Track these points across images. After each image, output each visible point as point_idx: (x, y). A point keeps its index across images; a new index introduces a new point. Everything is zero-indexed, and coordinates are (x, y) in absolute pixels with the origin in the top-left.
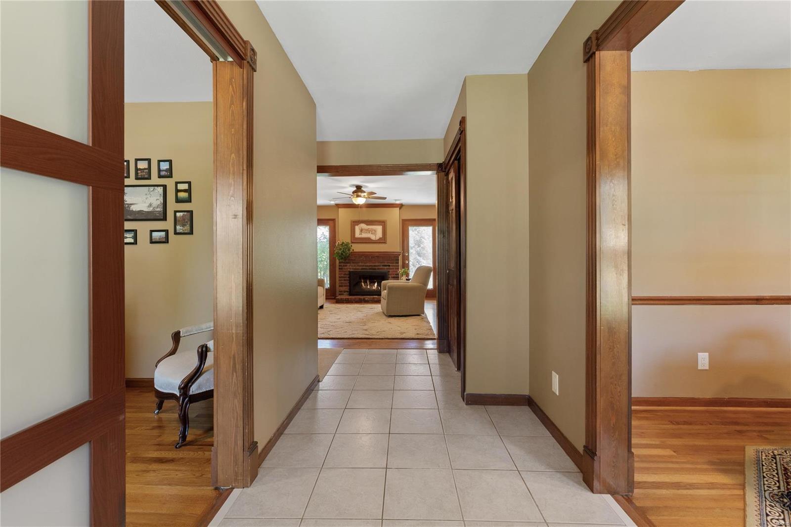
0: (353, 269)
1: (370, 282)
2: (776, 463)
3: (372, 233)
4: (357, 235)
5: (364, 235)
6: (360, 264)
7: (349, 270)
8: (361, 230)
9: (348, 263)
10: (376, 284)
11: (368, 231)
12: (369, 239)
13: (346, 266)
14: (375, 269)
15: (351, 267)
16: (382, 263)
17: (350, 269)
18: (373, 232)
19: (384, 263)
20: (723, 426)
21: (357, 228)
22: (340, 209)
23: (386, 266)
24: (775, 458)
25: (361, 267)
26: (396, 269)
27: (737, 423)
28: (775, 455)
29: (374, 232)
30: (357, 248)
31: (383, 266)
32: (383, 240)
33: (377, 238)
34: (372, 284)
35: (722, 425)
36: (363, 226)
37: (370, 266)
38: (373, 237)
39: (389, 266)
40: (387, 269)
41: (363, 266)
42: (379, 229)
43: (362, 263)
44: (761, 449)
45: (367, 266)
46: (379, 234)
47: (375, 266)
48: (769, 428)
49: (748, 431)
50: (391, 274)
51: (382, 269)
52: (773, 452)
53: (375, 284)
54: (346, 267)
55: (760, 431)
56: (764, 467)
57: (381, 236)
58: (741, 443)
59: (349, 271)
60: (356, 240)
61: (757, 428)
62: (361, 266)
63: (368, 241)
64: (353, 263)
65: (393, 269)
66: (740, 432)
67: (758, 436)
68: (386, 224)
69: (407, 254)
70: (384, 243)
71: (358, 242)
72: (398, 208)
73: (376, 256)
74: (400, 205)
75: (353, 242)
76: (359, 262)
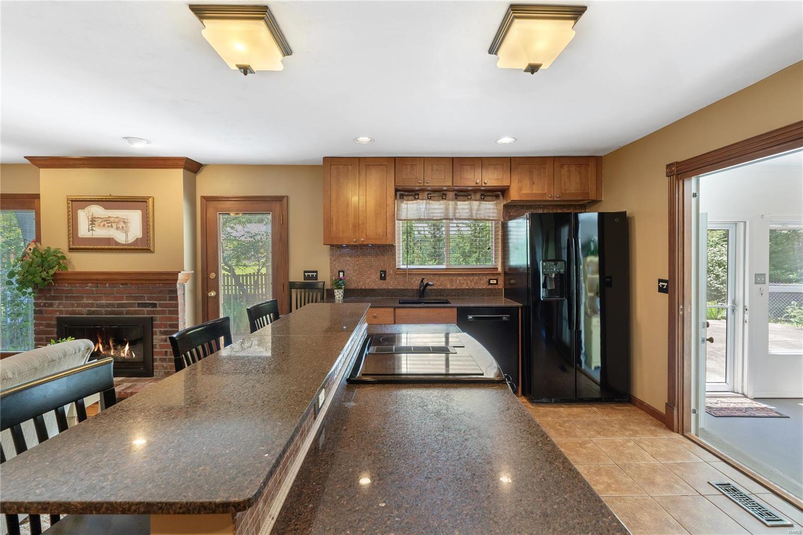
0: (67, 312)
1: (114, 341)
3: (117, 228)
4: (84, 231)
5: (100, 232)
6: (85, 301)
7: (58, 315)
8: (93, 221)
9: (55, 298)
10: (127, 347)
11: (108, 222)
12: (109, 240)
13: (51, 305)
14: (121, 313)
15: (61, 308)
16: (136, 298)
17: (61, 312)
18: (121, 225)
19: (142, 298)
21: (83, 216)
22: (41, 169)
23: (145, 305)
25: (85, 310)
26: (170, 312)
29: (123, 225)
30: (83, 263)
31: (139, 305)
32: (143, 246)
33: (131, 239)
34: (119, 347)
36: (97, 210)
37: (108, 305)
38: (120, 238)
39: (154, 305)
40: (149, 312)
41: (92, 305)
42: (134, 217)
43: (88, 298)
45: (102, 306)
46: (135, 231)
47: (120, 306)
50: (160, 326)
51: (135, 312)
53: (125, 347)
54: (50, 309)
57: (140, 236)
59: (58, 319)
60: (79, 246)
62: (86, 306)
63: (108, 246)
64: (67, 297)
65: (163, 312)
68: (151, 207)
69: (213, 275)
70: (148, 250)
71: (88, 249)
72: (182, 170)
73: (122, 282)
74: (183, 163)
75: (71, 250)
76: (81, 298)
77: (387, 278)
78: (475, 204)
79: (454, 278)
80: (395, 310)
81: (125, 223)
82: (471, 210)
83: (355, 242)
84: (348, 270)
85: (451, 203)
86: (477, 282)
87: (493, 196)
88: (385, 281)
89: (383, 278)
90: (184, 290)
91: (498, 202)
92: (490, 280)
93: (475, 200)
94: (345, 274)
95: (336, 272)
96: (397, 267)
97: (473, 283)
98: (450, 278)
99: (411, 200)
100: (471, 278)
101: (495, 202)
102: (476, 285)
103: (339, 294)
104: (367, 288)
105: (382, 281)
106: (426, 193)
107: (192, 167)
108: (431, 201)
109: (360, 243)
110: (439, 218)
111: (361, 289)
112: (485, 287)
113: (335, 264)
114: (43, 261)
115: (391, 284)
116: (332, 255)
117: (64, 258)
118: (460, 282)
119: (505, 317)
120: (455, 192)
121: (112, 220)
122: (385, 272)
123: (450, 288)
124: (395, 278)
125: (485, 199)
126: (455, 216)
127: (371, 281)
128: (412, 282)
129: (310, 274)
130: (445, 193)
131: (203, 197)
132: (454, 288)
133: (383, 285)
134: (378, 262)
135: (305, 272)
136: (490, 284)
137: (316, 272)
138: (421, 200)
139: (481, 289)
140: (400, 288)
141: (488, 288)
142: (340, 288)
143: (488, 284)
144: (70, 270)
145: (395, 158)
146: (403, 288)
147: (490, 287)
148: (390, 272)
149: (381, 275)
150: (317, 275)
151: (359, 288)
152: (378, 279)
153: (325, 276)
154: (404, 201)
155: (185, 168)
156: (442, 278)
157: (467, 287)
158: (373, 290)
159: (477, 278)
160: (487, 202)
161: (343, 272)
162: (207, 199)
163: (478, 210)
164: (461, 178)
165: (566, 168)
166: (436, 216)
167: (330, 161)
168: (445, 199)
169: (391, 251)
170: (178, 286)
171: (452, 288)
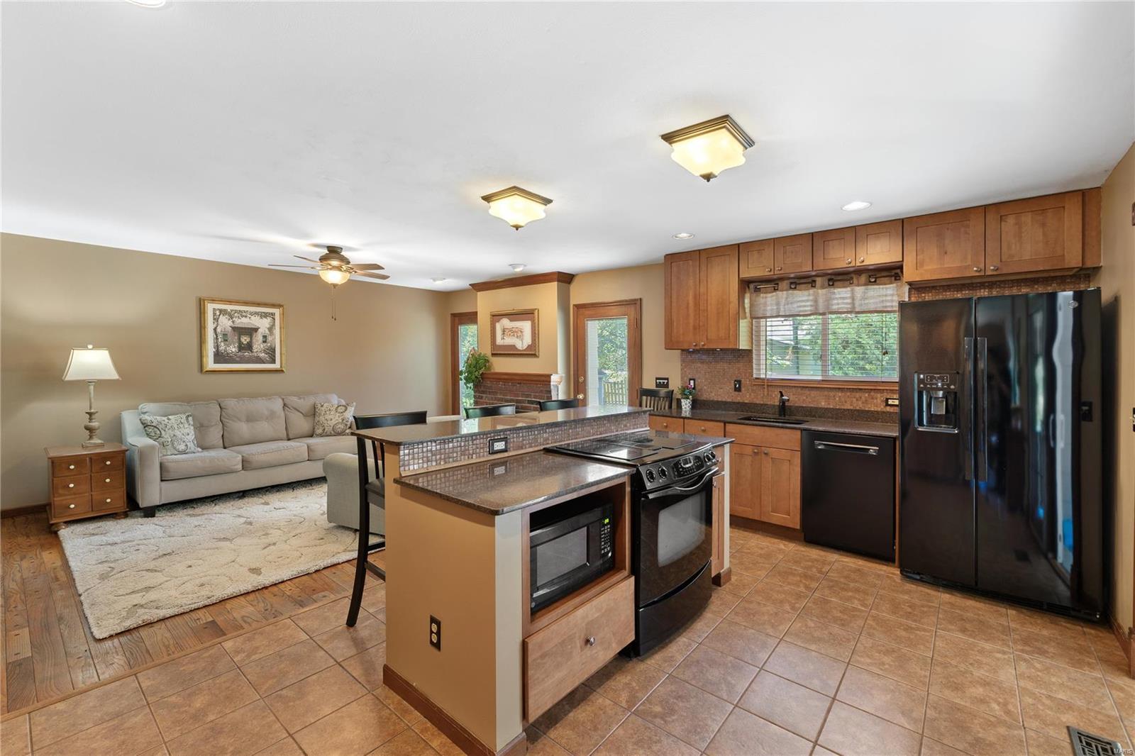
3: (517, 337)
4: (499, 339)
5: (507, 340)
6: (499, 396)
8: (504, 331)
9: (484, 393)
11: (512, 331)
12: (514, 347)
15: (487, 400)
16: (527, 396)
18: (520, 334)
19: (531, 396)
21: (499, 328)
22: (479, 293)
23: (532, 402)
30: (498, 365)
31: (529, 402)
33: (525, 345)
36: (506, 323)
38: (519, 344)
43: (501, 393)
46: (527, 338)
57: (530, 342)
60: (497, 351)
63: (512, 352)
64: (489, 393)
68: (536, 317)
69: (581, 380)
70: (534, 355)
71: (500, 354)
72: (556, 283)
73: (518, 381)
74: (556, 277)
75: (493, 355)
76: (497, 393)
77: (743, 389)
78: (859, 290)
79: (832, 394)
80: (725, 425)
81: (521, 332)
82: (853, 298)
83: (695, 346)
84: (699, 378)
85: (822, 292)
86: (866, 401)
87: (891, 276)
88: (740, 393)
89: (738, 390)
90: (558, 391)
91: (899, 284)
92: (887, 400)
93: (858, 285)
94: (696, 382)
95: (686, 379)
96: (755, 376)
97: (860, 403)
98: (826, 393)
99: (770, 293)
100: (858, 395)
101: (894, 285)
102: (865, 405)
103: (686, 405)
104: (720, 400)
105: (737, 393)
106: (788, 282)
107: (565, 279)
108: (795, 292)
109: (701, 347)
110: (809, 313)
111: (712, 401)
112: (879, 409)
113: (685, 372)
114: (476, 363)
115: (746, 397)
116: (683, 361)
117: (488, 361)
118: (840, 399)
119: (873, 450)
120: (829, 277)
121: (514, 329)
122: (739, 382)
123: (826, 407)
124: (752, 390)
125: (878, 282)
126: (828, 308)
127: (722, 392)
128: (774, 396)
129: (661, 381)
130: (814, 278)
131: (574, 305)
132: (832, 407)
133: (738, 398)
134: (733, 370)
135: (657, 379)
136: (887, 405)
137: (667, 379)
138: (781, 291)
139: (872, 412)
140: (758, 402)
141: (884, 410)
142: (688, 398)
143: (884, 404)
144: (492, 371)
145: (739, 245)
146: (762, 403)
147: (888, 409)
148: (745, 382)
149: (735, 385)
150: (668, 383)
151: (711, 399)
152: (732, 391)
153: (675, 385)
154: (762, 295)
155: (558, 281)
156: (813, 393)
157: (852, 408)
158: (725, 403)
159: (867, 395)
160: (881, 286)
161: (694, 380)
162: (578, 307)
163: (864, 298)
164: (824, 259)
165: (1011, 220)
166: (806, 311)
167: (673, 259)
168: (815, 287)
169: (747, 356)
170: (552, 387)
171: (829, 407)
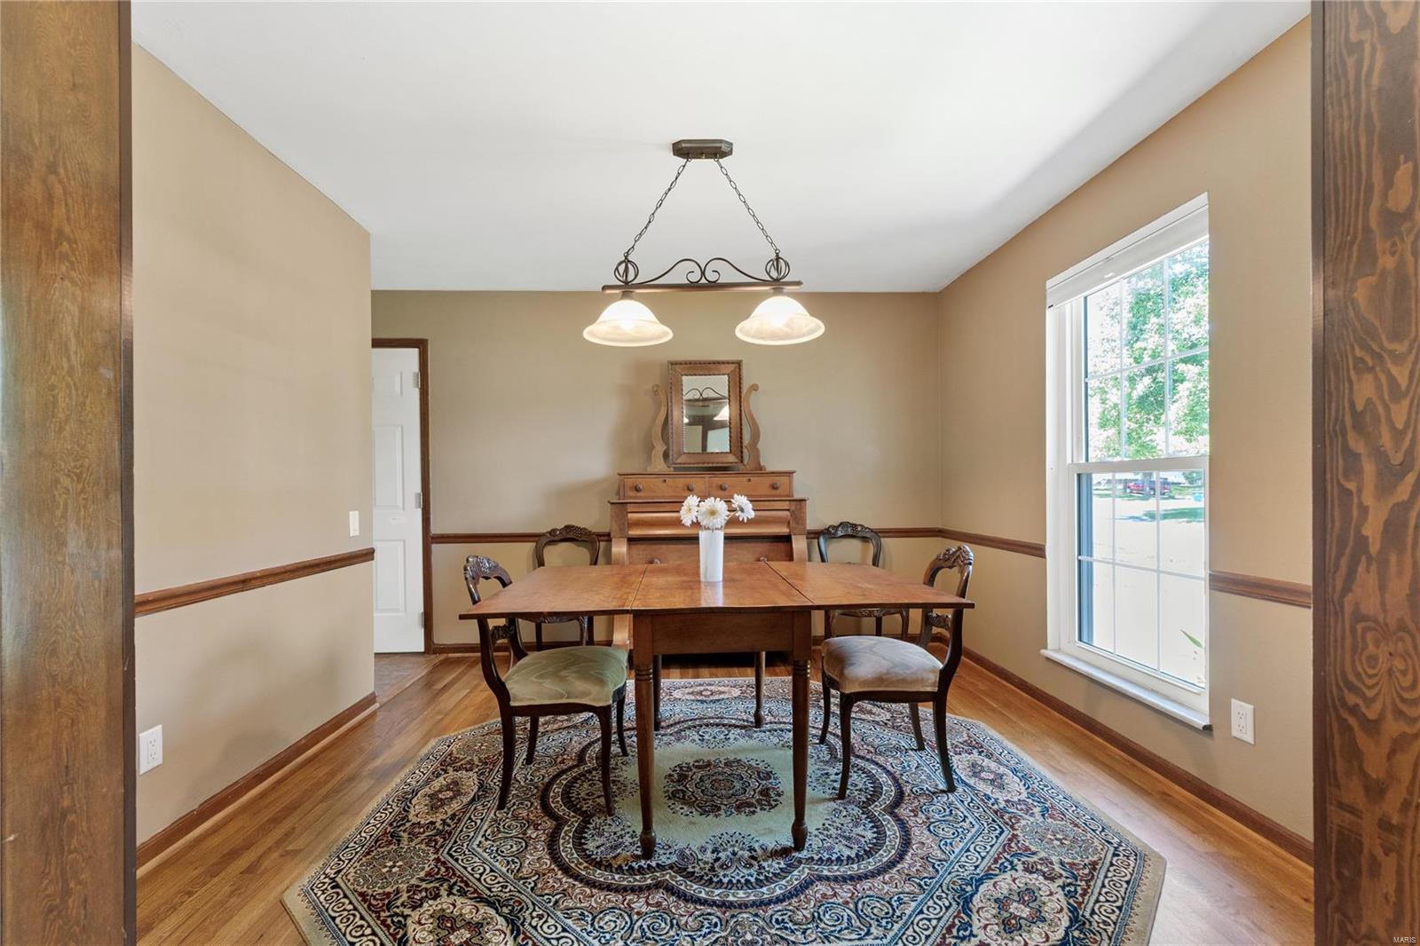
2: (345, 896)
20: (216, 879)
24: (337, 886)
27: (233, 854)
28: (333, 880)
35: (213, 876)
44: (306, 883)
48: (286, 826)
49: (261, 857)
52: (327, 876)
55: (279, 843)
56: (338, 921)
58: (272, 897)
61: (269, 841)
66: (250, 869)
67: (282, 856)
